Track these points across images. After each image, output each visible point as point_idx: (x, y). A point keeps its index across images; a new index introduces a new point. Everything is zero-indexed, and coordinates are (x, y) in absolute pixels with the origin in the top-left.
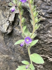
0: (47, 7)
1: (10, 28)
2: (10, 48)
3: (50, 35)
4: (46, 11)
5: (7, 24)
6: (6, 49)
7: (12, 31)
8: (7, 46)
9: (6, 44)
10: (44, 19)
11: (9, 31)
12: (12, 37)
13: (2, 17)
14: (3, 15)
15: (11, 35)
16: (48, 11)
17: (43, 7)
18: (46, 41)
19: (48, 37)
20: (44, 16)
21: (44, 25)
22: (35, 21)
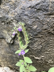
0: (34, 32)
1: (12, 41)
2: (13, 50)
3: (35, 46)
4: (33, 34)
5: (11, 39)
6: (10, 51)
7: (14, 42)
8: (11, 50)
9: (10, 48)
10: (32, 38)
11: (12, 42)
12: (13, 45)
13: (8, 35)
14: (8, 34)
15: (13, 44)
16: (34, 34)
17: (31, 32)
18: (33, 49)
19: (34, 47)
20: (32, 36)
21: (32, 41)
22: (27, 39)
